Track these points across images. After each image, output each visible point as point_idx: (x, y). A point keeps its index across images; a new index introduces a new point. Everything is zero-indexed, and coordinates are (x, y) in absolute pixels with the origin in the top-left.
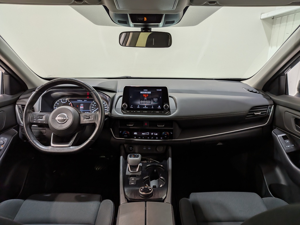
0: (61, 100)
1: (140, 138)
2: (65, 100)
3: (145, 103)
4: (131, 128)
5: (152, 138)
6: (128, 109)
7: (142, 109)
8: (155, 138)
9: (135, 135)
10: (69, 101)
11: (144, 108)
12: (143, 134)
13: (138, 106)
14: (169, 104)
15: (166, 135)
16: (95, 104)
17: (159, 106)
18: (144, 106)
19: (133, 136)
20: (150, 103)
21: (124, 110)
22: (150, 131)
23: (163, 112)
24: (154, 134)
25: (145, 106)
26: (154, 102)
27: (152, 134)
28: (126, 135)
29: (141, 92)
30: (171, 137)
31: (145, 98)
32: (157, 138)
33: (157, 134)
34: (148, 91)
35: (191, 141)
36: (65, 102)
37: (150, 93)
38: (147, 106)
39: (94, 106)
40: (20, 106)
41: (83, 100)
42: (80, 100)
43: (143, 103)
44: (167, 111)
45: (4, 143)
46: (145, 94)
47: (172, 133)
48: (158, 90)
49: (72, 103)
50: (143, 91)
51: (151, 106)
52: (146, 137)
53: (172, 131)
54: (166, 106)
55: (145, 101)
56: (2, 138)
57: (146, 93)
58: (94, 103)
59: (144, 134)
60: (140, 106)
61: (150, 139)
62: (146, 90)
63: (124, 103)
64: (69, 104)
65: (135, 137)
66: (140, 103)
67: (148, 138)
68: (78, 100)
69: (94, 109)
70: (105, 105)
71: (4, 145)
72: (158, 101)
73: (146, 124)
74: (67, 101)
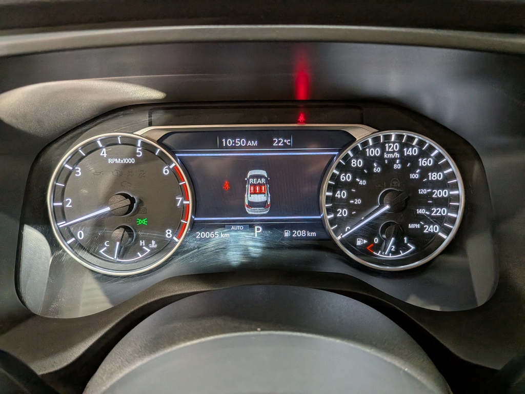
0: (98, 138)
2: (132, 143)
10: (160, 149)
16: (357, 172)
36: (134, 154)
39: (354, 184)
41: (265, 139)
42: (241, 142)
49: (183, 162)
58: (355, 163)
64: (166, 171)
68: (229, 142)
69: (351, 208)
70: (434, 176)
74: (147, 148)
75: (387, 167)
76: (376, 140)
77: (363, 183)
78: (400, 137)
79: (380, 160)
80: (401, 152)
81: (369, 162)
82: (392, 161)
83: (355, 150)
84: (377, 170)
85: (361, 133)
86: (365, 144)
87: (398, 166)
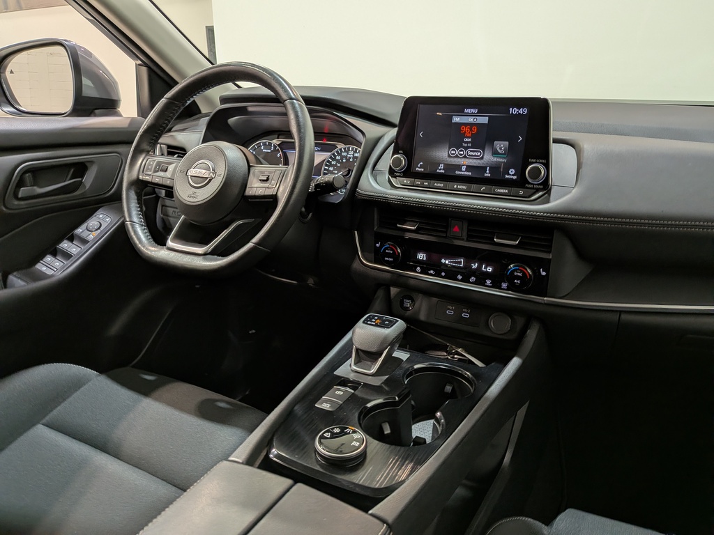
0: (262, 142)
1: (432, 272)
2: (270, 144)
3: (465, 157)
4: (408, 235)
5: (473, 279)
6: (408, 173)
7: (450, 177)
8: (481, 282)
9: (420, 262)
10: (278, 147)
11: (457, 173)
12: (443, 261)
13: (442, 166)
14: (547, 165)
15: (518, 278)
16: (338, 161)
17: (512, 171)
18: (459, 167)
19: (413, 264)
20: (482, 158)
21: (395, 177)
22: (470, 255)
23: (521, 192)
24: (480, 267)
25: (464, 168)
26: (495, 153)
27: (475, 266)
28: (389, 255)
29: (456, 119)
30: (540, 286)
31: (466, 140)
32: (488, 282)
33: (490, 269)
34: (481, 112)
35: (624, 317)
36: (270, 149)
37: (484, 120)
38: (469, 168)
39: (336, 165)
40: (164, 147)
43: (457, 157)
44: (537, 191)
45: (99, 228)
46: (466, 124)
47: (544, 274)
48: (514, 111)
50: (461, 112)
51: (483, 169)
52: (451, 274)
53: (546, 264)
54: (536, 172)
55: (466, 148)
56: (101, 216)
57: (471, 120)
58: (338, 158)
59: (447, 262)
60: (448, 166)
61: (466, 280)
62: (473, 111)
63: (398, 153)
64: (278, 155)
65: (418, 269)
66: (449, 156)
67: (460, 277)
71: (99, 231)
72: (511, 151)
73: (457, 229)
74: (275, 146)
75: (348, 160)
76: (345, 149)
77: (339, 165)
78: (353, 148)
79: (346, 157)
80: (353, 155)
81: (342, 157)
82: (350, 158)
83: (337, 152)
84: (344, 161)
85: (340, 146)
86: (341, 150)
87: (351, 160)
